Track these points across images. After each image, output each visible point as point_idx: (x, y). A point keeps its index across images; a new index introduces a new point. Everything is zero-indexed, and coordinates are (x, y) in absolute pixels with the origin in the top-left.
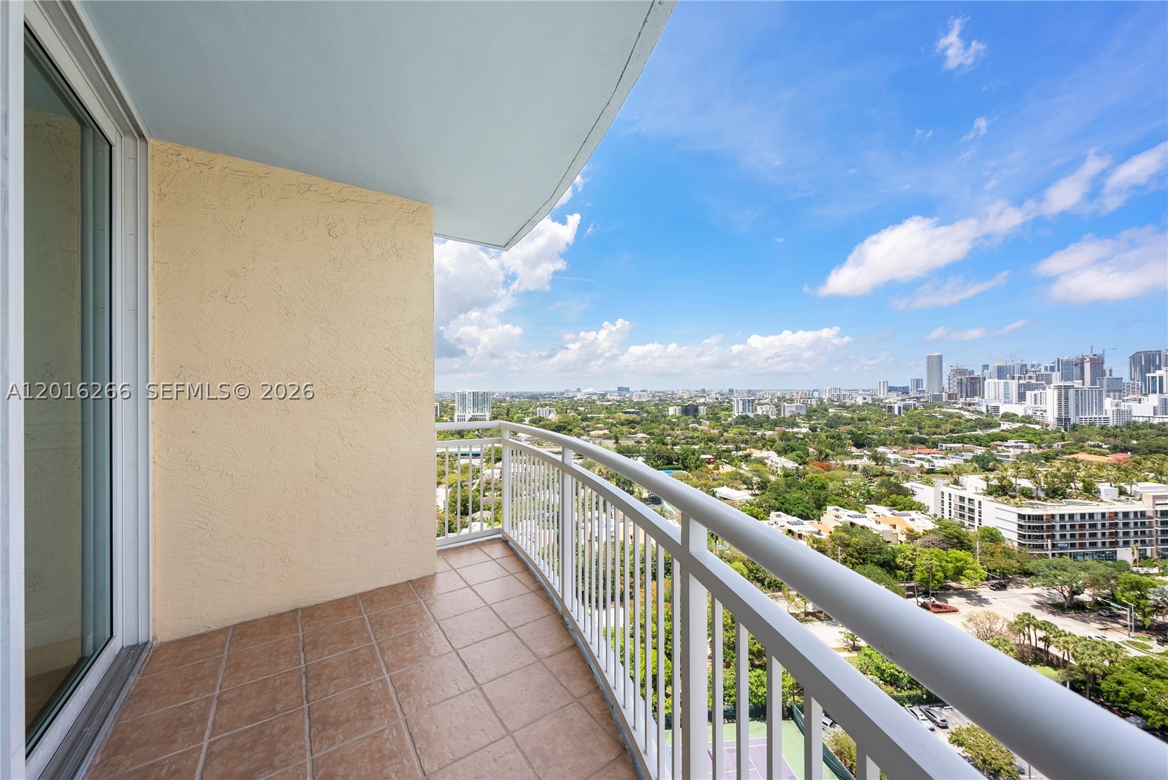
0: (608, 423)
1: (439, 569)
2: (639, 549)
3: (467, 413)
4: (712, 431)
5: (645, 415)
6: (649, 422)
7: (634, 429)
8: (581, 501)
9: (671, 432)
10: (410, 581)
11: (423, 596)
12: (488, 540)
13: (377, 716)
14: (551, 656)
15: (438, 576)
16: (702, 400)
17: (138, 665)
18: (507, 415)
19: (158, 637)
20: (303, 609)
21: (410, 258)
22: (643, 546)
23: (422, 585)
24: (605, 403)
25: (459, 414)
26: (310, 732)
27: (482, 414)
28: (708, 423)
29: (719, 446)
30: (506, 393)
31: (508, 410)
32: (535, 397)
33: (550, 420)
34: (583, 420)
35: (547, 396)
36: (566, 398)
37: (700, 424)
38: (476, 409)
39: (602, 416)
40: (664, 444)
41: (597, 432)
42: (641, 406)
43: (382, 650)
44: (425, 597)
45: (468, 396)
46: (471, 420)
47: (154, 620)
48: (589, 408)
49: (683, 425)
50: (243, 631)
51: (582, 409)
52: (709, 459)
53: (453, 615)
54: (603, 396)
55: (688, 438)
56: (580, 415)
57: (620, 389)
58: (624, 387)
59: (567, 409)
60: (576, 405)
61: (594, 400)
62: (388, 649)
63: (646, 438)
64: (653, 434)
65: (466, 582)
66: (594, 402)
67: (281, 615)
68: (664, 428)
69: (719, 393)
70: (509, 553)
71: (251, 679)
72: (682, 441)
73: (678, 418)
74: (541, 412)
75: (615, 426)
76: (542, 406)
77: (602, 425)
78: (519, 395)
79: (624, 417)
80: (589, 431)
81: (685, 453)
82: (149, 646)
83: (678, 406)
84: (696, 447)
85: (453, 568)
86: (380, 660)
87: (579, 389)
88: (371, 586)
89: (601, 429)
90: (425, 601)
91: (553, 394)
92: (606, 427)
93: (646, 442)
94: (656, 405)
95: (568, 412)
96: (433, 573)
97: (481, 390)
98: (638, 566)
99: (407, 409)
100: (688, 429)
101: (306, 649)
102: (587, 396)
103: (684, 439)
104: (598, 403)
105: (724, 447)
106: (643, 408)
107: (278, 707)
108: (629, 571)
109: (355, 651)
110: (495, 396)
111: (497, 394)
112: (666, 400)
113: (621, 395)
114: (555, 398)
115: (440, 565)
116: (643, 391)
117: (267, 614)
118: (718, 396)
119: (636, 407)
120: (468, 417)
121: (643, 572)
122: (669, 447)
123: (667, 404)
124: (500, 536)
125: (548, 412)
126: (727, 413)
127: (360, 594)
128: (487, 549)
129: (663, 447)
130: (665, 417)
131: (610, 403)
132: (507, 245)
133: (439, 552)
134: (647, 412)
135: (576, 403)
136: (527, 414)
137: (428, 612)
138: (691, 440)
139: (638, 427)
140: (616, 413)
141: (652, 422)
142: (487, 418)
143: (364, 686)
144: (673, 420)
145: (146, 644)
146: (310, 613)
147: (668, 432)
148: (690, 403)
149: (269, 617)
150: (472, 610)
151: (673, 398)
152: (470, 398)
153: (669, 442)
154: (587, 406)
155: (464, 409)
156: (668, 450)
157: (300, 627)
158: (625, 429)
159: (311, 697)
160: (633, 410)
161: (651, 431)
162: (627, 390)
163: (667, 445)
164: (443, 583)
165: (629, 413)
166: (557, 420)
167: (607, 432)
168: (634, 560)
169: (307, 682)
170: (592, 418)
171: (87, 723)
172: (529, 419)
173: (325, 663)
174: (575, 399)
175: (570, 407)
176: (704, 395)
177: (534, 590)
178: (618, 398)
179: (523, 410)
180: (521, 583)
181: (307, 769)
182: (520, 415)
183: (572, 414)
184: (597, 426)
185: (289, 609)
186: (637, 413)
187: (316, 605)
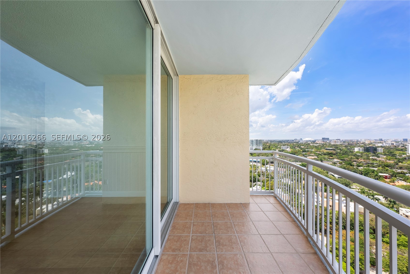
0: (316, 154)
1: (251, 202)
2: (335, 213)
3: (254, 147)
4: (388, 161)
5: (339, 151)
6: (341, 154)
7: (332, 157)
8: (302, 186)
9: (356, 160)
10: (241, 203)
11: (246, 210)
12: (268, 195)
13: (235, 248)
14: (303, 253)
15: (251, 204)
16: (380, 145)
17: (177, 207)
18: (269, 148)
19: (180, 201)
20: (211, 204)
21: (241, 94)
22: (338, 212)
23: (245, 206)
24: (315, 145)
25: (251, 147)
26: (216, 244)
27: (259, 147)
28: (385, 157)
29: (394, 170)
30: (269, 140)
31: (269, 146)
32: (280, 142)
33: (287, 151)
34: (303, 152)
35: (286, 141)
36: (295, 142)
37: (379, 157)
38: (257, 146)
39: (313, 150)
40: (351, 165)
41: (310, 157)
42: (336, 147)
43: (234, 225)
44: (247, 211)
45: (254, 141)
46: (255, 150)
47: (179, 197)
48: (306, 146)
49: (365, 157)
50: (197, 205)
51: (303, 147)
52: (386, 176)
53: (257, 220)
54: (314, 142)
55: (369, 164)
56: (302, 149)
57: (323, 139)
58: (326, 138)
59: (295, 147)
60: (300, 145)
61: (309, 143)
62: (236, 225)
63: (340, 162)
64: (344, 160)
65: (261, 209)
66: (309, 144)
67: (206, 204)
68: (351, 158)
69: (395, 141)
70: (277, 202)
71: (200, 221)
72: (365, 165)
73: (362, 153)
74: (283, 148)
75: (321, 155)
76: (283, 145)
77: (313, 154)
78: (274, 141)
79: (325, 151)
80: (306, 156)
81: (367, 171)
82: (179, 203)
83: (361, 147)
84: (376, 169)
85: (256, 203)
86: (234, 228)
87: (301, 139)
88: (229, 202)
89: (313, 156)
90: (247, 212)
91: (289, 140)
92: (316, 155)
93: (339, 163)
94: (346, 146)
95: (296, 148)
96: (249, 203)
97: (259, 139)
98: (334, 220)
99: (240, 146)
100: (369, 159)
101: (213, 216)
102: (305, 142)
103: (366, 164)
104: (311, 145)
105: (399, 171)
106: (337, 148)
107: (207, 232)
108: (329, 221)
109: (226, 222)
110: (264, 141)
111: (265, 140)
112: (353, 144)
113: (324, 142)
114: (290, 142)
115: (251, 200)
116: (338, 140)
117: (202, 203)
118: (393, 142)
119: (333, 147)
120: (254, 149)
121: (337, 223)
122: (354, 167)
123: (353, 146)
124: (273, 194)
125: (286, 148)
126: (401, 152)
127: (226, 204)
128: (268, 198)
129: (351, 167)
130: (352, 152)
131: (318, 145)
132: (275, 83)
133: (251, 195)
134: (340, 149)
135: (300, 144)
136: (277, 148)
137: (248, 216)
138: (372, 165)
139: (334, 156)
140: (321, 149)
141: (344, 154)
142: (261, 149)
143: (230, 235)
144: (358, 154)
145: (178, 202)
146: (213, 205)
147: (354, 160)
148: (370, 146)
149: (203, 203)
150: (265, 221)
151: (358, 143)
152: (255, 142)
153: (355, 164)
154: (305, 146)
155: (253, 146)
156: (354, 168)
157: (211, 209)
158: (326, 157)
159: (215, 233)
160: (331, 148)
161: (342, 158)
162: (328, 139)
163: (354, 166)
164: (252, 207)
165: (329, 149)
166: (291, 151)
167: (316, 157)
168: (332, 217)
169: (214, 227)
170: (308, 151)
171: (169, 219)
172: (278, 150)
173: (218, 223)
174: (299, 143)
175: (297, 146)
176: (382, 142)
177: (291, 221)
178: (322, 143)
179: (275, 147)
180: (285, 216)
181: (215, 255)
182: (274, 148)
183: (298, 149)
184: (311, 154)
185: (207, 203)
186: (334, 150)
187: (214, 203)
